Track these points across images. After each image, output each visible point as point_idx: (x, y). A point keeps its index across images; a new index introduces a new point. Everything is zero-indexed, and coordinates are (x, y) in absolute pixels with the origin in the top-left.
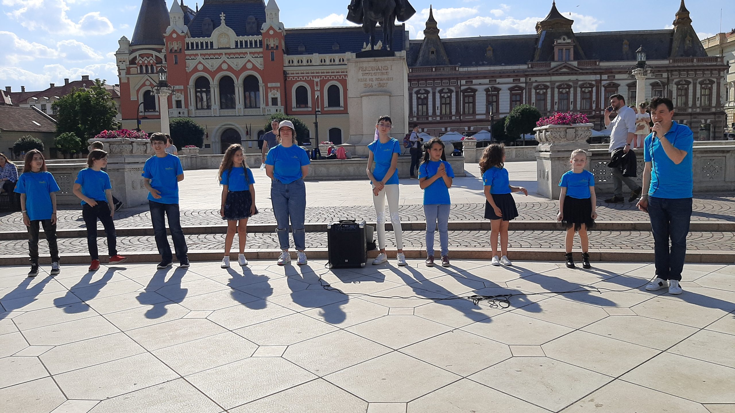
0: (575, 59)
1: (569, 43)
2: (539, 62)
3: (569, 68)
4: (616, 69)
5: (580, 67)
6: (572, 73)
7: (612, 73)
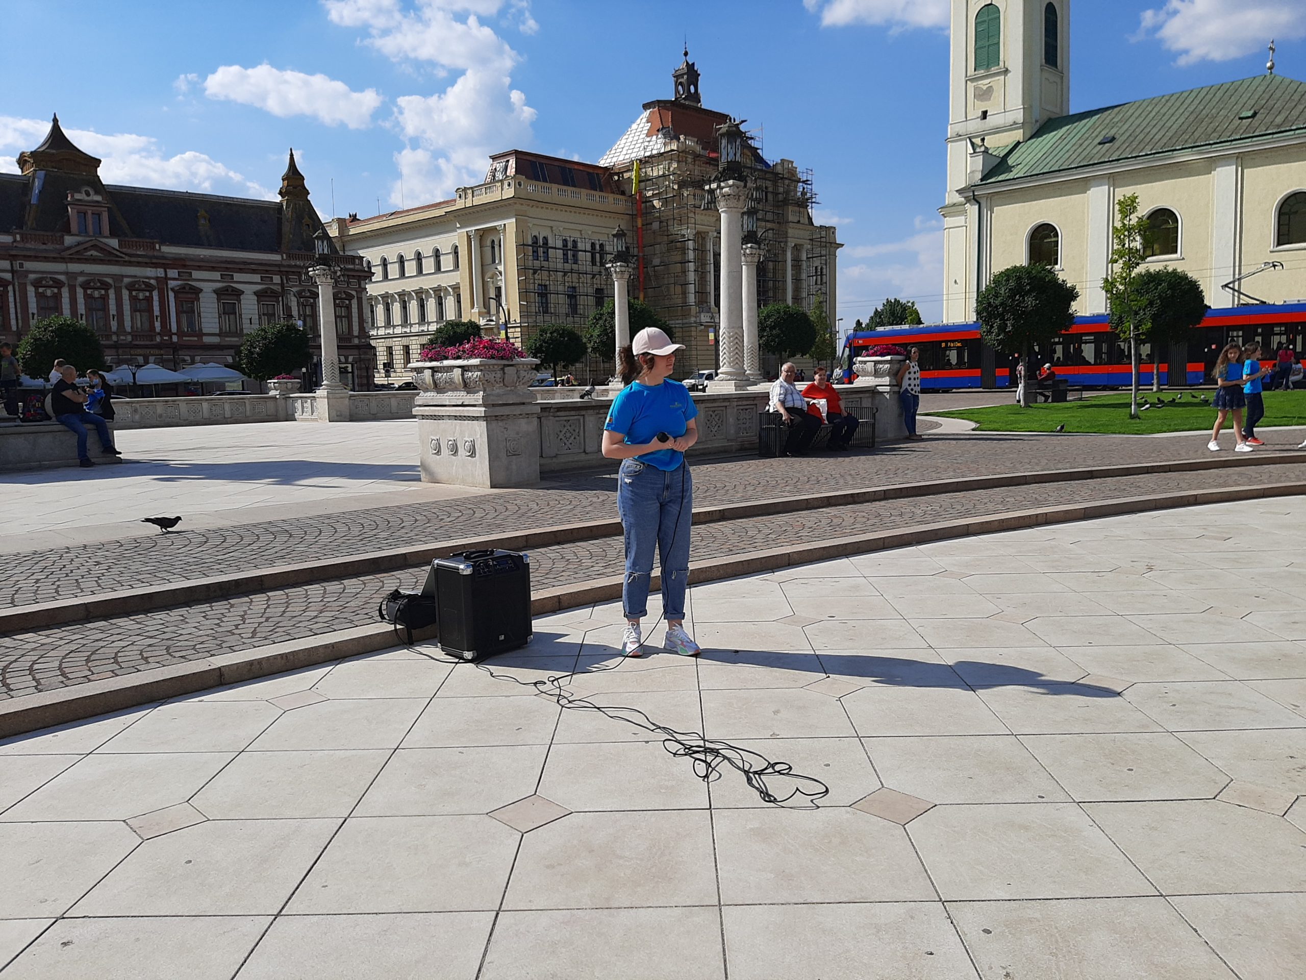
0: (113, 234)
1: (97, 202)
2: (38, 232)
3: (101, 250)
4: (192, 260)
5: (124, 250)
6: (109, 260)
7: (184, 266)
